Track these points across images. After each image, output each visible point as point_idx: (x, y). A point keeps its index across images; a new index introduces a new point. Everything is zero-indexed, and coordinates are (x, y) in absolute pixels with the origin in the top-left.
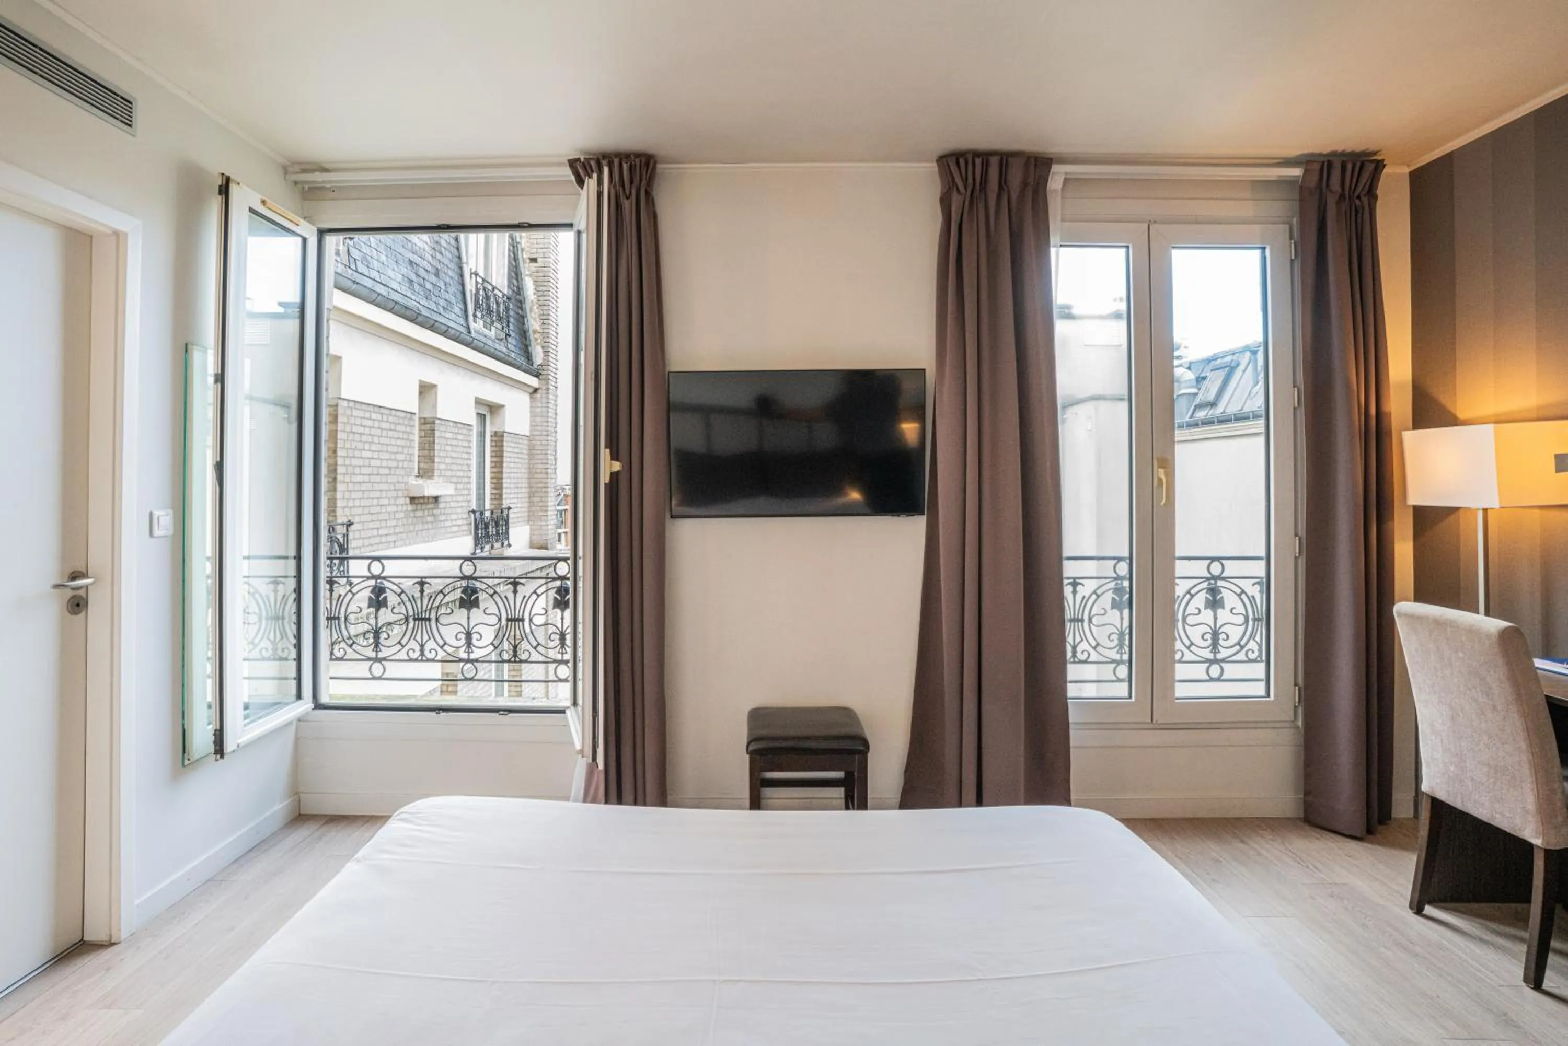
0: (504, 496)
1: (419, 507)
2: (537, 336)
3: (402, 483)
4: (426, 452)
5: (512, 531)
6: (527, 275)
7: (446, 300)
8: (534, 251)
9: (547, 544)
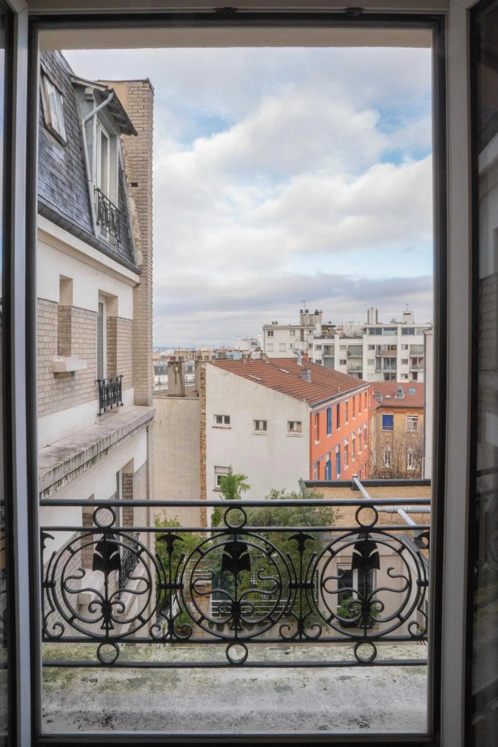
0: (118, 367)
1: (61, 380)
2: (138, 243)
3: (48, 361)
4: (64, 334)
5: (123, 393)
6: (130, 196)
7: (78, 209)
8: (135, 177)
9: (147, 402)
